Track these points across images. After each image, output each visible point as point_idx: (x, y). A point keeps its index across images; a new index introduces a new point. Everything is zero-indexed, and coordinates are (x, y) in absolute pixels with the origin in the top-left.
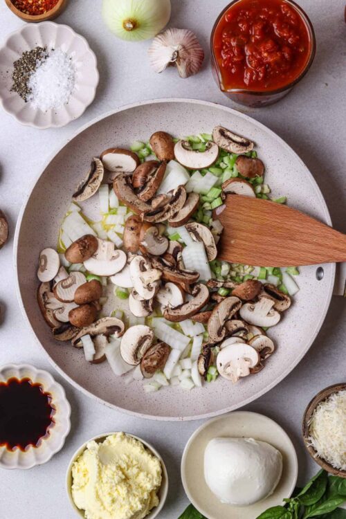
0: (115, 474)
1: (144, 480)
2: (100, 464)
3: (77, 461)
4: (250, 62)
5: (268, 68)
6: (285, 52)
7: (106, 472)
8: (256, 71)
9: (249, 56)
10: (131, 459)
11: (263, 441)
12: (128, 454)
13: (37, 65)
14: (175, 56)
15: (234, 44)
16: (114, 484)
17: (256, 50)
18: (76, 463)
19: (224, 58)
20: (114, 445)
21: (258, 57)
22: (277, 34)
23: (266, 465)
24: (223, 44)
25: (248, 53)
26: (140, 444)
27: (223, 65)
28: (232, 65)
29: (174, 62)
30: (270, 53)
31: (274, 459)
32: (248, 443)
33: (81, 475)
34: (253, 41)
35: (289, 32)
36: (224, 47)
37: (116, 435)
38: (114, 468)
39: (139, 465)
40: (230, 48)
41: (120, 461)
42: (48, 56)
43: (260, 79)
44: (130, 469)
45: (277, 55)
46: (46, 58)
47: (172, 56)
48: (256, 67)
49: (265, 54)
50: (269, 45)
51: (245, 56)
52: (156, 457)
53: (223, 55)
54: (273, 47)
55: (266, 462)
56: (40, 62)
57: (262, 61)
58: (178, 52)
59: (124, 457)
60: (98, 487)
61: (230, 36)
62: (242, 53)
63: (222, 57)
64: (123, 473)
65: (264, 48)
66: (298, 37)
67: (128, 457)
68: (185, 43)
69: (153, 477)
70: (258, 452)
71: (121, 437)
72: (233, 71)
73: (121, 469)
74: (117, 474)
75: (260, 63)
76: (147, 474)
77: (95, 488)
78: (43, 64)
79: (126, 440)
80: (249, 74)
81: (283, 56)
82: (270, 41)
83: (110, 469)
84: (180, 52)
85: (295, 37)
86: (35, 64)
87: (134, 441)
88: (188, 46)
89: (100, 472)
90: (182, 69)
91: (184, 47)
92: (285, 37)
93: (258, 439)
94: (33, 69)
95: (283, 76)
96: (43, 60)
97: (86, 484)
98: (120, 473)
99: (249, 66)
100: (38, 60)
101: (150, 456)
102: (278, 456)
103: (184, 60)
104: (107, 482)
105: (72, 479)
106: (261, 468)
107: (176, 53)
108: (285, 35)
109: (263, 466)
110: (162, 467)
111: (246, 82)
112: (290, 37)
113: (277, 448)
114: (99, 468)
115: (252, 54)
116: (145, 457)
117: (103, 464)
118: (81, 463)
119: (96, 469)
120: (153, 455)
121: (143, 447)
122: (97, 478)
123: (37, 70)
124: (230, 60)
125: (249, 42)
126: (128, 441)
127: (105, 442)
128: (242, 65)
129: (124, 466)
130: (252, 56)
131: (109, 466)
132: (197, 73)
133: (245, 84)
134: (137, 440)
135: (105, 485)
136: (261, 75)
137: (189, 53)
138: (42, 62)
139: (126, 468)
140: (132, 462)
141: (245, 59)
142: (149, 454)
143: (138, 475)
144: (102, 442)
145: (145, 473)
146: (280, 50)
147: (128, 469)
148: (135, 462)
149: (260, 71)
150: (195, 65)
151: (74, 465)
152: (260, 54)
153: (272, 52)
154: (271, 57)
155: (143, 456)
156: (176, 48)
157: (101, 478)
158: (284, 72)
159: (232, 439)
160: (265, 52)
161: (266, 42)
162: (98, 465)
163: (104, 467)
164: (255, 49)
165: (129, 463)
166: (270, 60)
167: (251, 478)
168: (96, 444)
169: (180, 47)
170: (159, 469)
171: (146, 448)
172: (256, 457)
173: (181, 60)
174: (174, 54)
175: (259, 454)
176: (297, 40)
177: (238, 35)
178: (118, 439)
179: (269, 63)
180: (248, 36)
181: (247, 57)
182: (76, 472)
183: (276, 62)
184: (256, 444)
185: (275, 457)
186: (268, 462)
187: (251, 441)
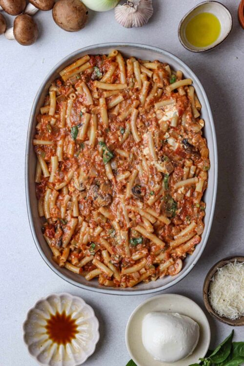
11: (186, 315)
23: (187, 333)
31: (194, 329)
32: (174, 317)
55: (187, 330)
70: (181, 323)
93: (182, 314)
102: (196, 326)
106: (184, 335)
109: (185, 333)
113: (195, 321)
159: (163, 314)
167: (177, 342)
172: (180, 326)
175: (183, 325)
184: (180, 317)
185: (194, 327)
186: (189, 331)
187: (177, 315)
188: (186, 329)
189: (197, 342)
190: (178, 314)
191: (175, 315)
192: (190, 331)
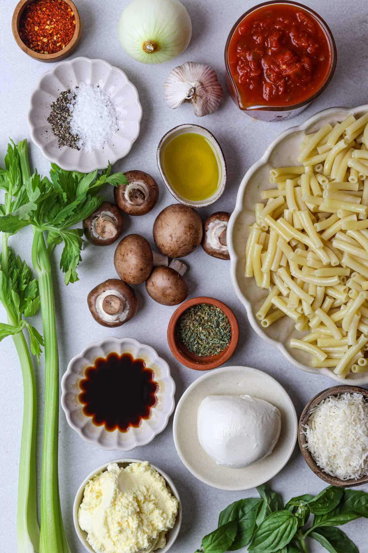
0: (130, 504)
1: (157, 518)
2: (118, 490)
3: (92, 480)
4: (268, 76)
5: (288, 81)
6: (304, 62)
7: (122, 500)
8: (275, 86)
9: (267, 69)
10: (150, 493)
11: (260, 398)
12: (148, 487)
13: (71, 110)
14: (192, 93)
15: (249, 58)
16: (126, 514)
17: (274, 63)
18: (91, 482)
19: (241, 74)
20: (136, 474)
21: (277, 70)
22: (294, 44)
24: (238, 59)
25: (265, 67)
26: (163, 480)
27: (240, 82)
28: (250, 80)
29: (191, 99)
30: (288, 65)
31: (272, 416)
32: (242, 400)
33: (94, 495)
34: (270, 53)
35: (307, 41)
36: (240, 63)
37: (140, 464)
38: (131, 498)
39: (157, 501)
40: (246, 63)
41: (138, 492)
42: (76, 96)
43: (280, 93)
44: (147, 502)
45: (296, 67)
46: (75, 99)
47: (188, 93)
48: (275, 81)
49: (284, 67)
50: (287, 57)
51: (262, 70)
52: (175, 497)
53: (239, 71)
54: (291, 59)
56: (71, 106)
57: (281, 74)
58: (195, 89)
59: (144, 489)
60: (109, 514)
61: (245, 50)
62: (259, 67)
63: (238, 73)
64: (139, 506)
65: (282, 60)
66: (317, 46)
67: (148, 490)
68: (203, 79)
69: (168, 517)
70: (253, 409)
71: (145, 467)
72: (251, 87)
73: (138, 501)
74: (132, 505)
75: (279, 76)
76: (163, 513)
77: (106, 512)
78: (75, 106)
79: (149, 472)
80: (268, 89)
81: (303, 67)
82: (288, 52)
83: (126, 498)
84: (197, 89)
85: (313, 45)
86: (68, 110)
87: (157, 475)
88: (206, 83)
89: (115, 499)
90: (197, 107)
91: (202, 84)
92: (303, 47)
93: (254, 396)
94: (69, 115)
95: (305, 89)
96: (73, 101)
97: (96, 506)
98: (136, 504)
99: (268, 80)
100: (68, 105)
101: (170, 494)
102: (276, 413)
103: (201, 97)
104: (119, 511)
105: (83, 497)
107: (193, 90)
108: (303, 44)
110: (178, 510)
111: (266, 97)
112: (309, 46)
113: (274, 405)
114: (116, 494)
115: (270, 67)
116: (165, 494)
117: (120, 490)
118: (96, 483)
119: (112, 494)
120: (173, 495)
121: (165, 483)
122: (111, 503)
123: (73, 114)
124: (247, 75)
125: (265, 55)
126: (152, 473)
127: (128, 468)
128: (260, 79)
129: (141, 498)
130: (270, 69)
131: (126, 495)
132: (213, 112)
133: (265, 100)
134: (160, 475)
135: (117, 513)
136: (281, 89)
137: (207, 91)
138: (73, 105)
139: (142, 502)
140: (150, 497)
141: (263, 73)
142: (169, 492)
143: (152, 512)
144: (124, 468)
145: (161, 511)
146: (299, 61)
147: (144, 503)
148: (152, 497)
149: (280, 85)
150: (213, 104)
151: (88, 483)
152: (278, 66)
153: (291, 64)
154: (291, 68)
155: (162, 493)
156: (193, 85)
157: (115, 505)
158: (306, 84)
159: (227, 397)
160: (283, 64)
161: (284, 54)
162: (115, 491)
163: (121, 493)
164: (272, 61)
165: (147, 497)
166: (289, 72)
167: (248, 435)
168: (118, 467)
169: (198, 84)
170: (175, 511)
171: (167, 485)
172: (251, 413)
173: (198, 98)
174: (190, 91)
175: (256, 411)
176: (317, 49)
177: (254, 49)
178: (142, 469)
179: (289, 76)
180: (265, 49)
181: (265, 71)
182: (89, 490)
183: (296, 74)
184: (252, 400)
185: (273, 413)
186: (264, 419)
187: (246, 397)
188: (261, 416)
189: (278, 436)
190: (248, 396)
191: (244, 398)
192: (266, 419)
